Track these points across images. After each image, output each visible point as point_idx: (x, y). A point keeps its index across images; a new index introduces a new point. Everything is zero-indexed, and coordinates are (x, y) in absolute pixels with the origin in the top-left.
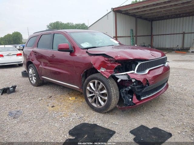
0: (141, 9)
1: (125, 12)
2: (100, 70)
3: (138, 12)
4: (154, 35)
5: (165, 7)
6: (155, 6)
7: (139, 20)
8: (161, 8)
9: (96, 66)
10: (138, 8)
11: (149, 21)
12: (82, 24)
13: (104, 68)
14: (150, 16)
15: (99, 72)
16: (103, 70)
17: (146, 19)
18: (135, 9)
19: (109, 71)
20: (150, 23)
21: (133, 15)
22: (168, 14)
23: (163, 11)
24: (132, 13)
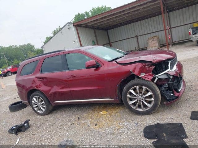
0: (99, 20)
1: (84, 25)
2: (141, 76)
3: (96, 23)
4: (112, 43)
5: (119, 16)
6: (112, 16)
7: (97, 31)
8: (116, 17)
9: (136, 73)
10: (97, 20)
11: (105, 30)
12: (27, 44)
13: (143, 73)
14: (106, 26)
15: (140, 78)
16: (143, 75)
17: (102, 29)
18: (94, 21)
19: (148, 74)
20: (106, 32)
21: (92, 27)
22: (121, 22)
23: (117, 20)
24: (90, 25)
